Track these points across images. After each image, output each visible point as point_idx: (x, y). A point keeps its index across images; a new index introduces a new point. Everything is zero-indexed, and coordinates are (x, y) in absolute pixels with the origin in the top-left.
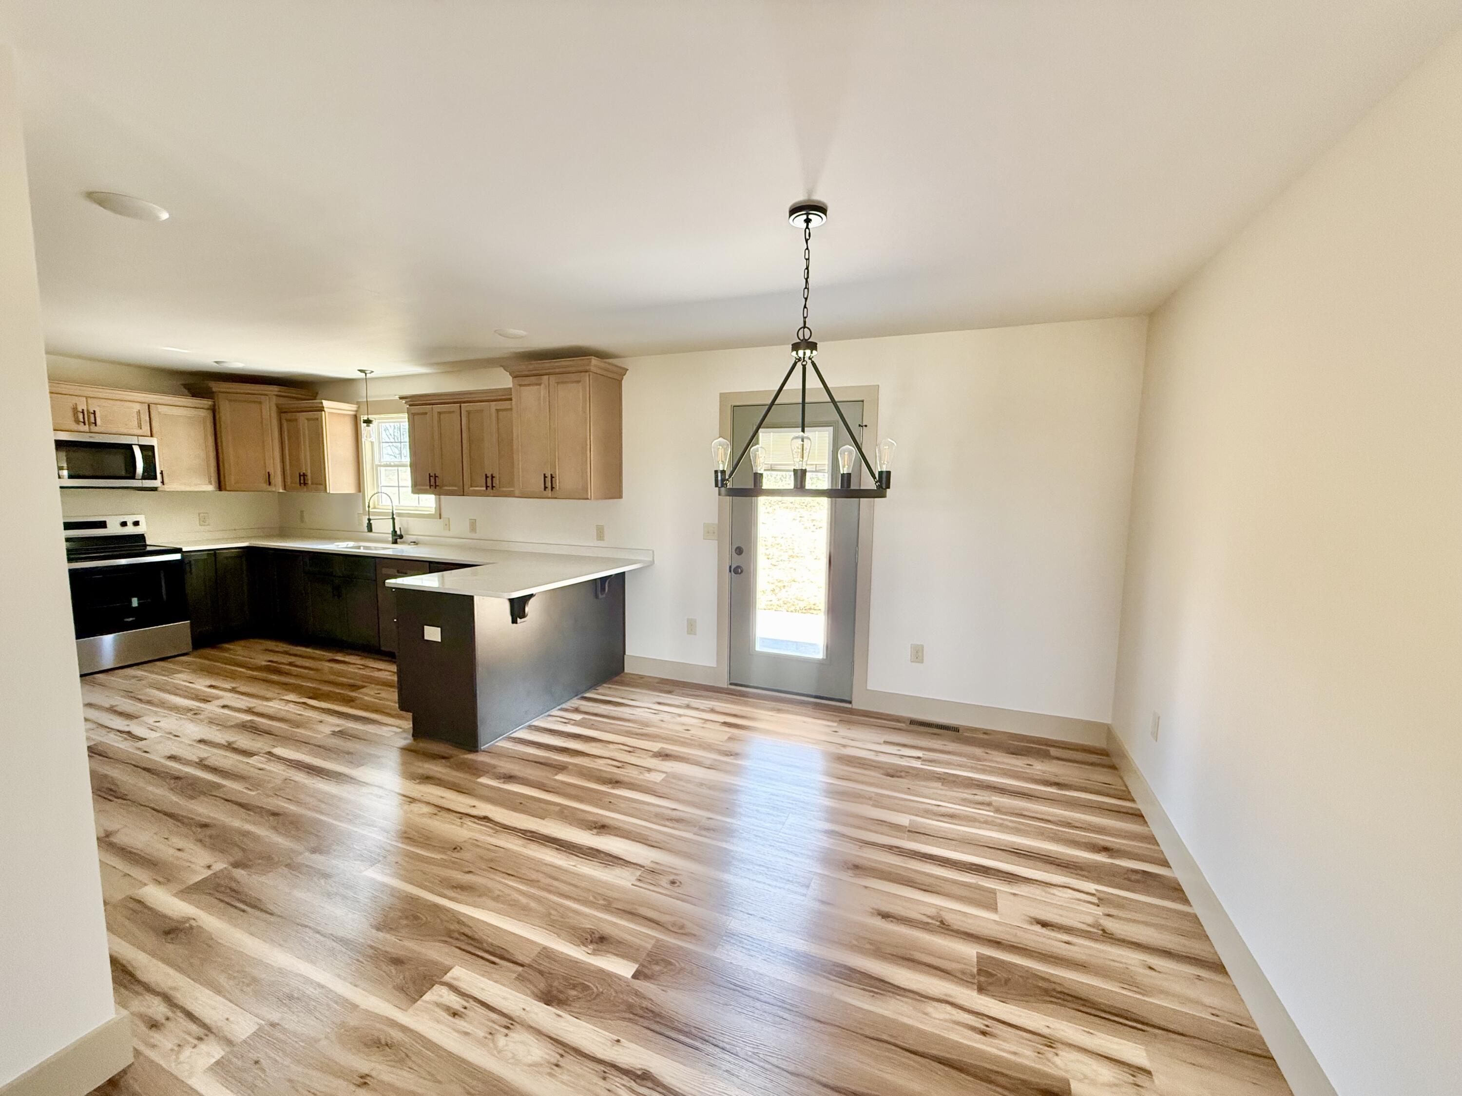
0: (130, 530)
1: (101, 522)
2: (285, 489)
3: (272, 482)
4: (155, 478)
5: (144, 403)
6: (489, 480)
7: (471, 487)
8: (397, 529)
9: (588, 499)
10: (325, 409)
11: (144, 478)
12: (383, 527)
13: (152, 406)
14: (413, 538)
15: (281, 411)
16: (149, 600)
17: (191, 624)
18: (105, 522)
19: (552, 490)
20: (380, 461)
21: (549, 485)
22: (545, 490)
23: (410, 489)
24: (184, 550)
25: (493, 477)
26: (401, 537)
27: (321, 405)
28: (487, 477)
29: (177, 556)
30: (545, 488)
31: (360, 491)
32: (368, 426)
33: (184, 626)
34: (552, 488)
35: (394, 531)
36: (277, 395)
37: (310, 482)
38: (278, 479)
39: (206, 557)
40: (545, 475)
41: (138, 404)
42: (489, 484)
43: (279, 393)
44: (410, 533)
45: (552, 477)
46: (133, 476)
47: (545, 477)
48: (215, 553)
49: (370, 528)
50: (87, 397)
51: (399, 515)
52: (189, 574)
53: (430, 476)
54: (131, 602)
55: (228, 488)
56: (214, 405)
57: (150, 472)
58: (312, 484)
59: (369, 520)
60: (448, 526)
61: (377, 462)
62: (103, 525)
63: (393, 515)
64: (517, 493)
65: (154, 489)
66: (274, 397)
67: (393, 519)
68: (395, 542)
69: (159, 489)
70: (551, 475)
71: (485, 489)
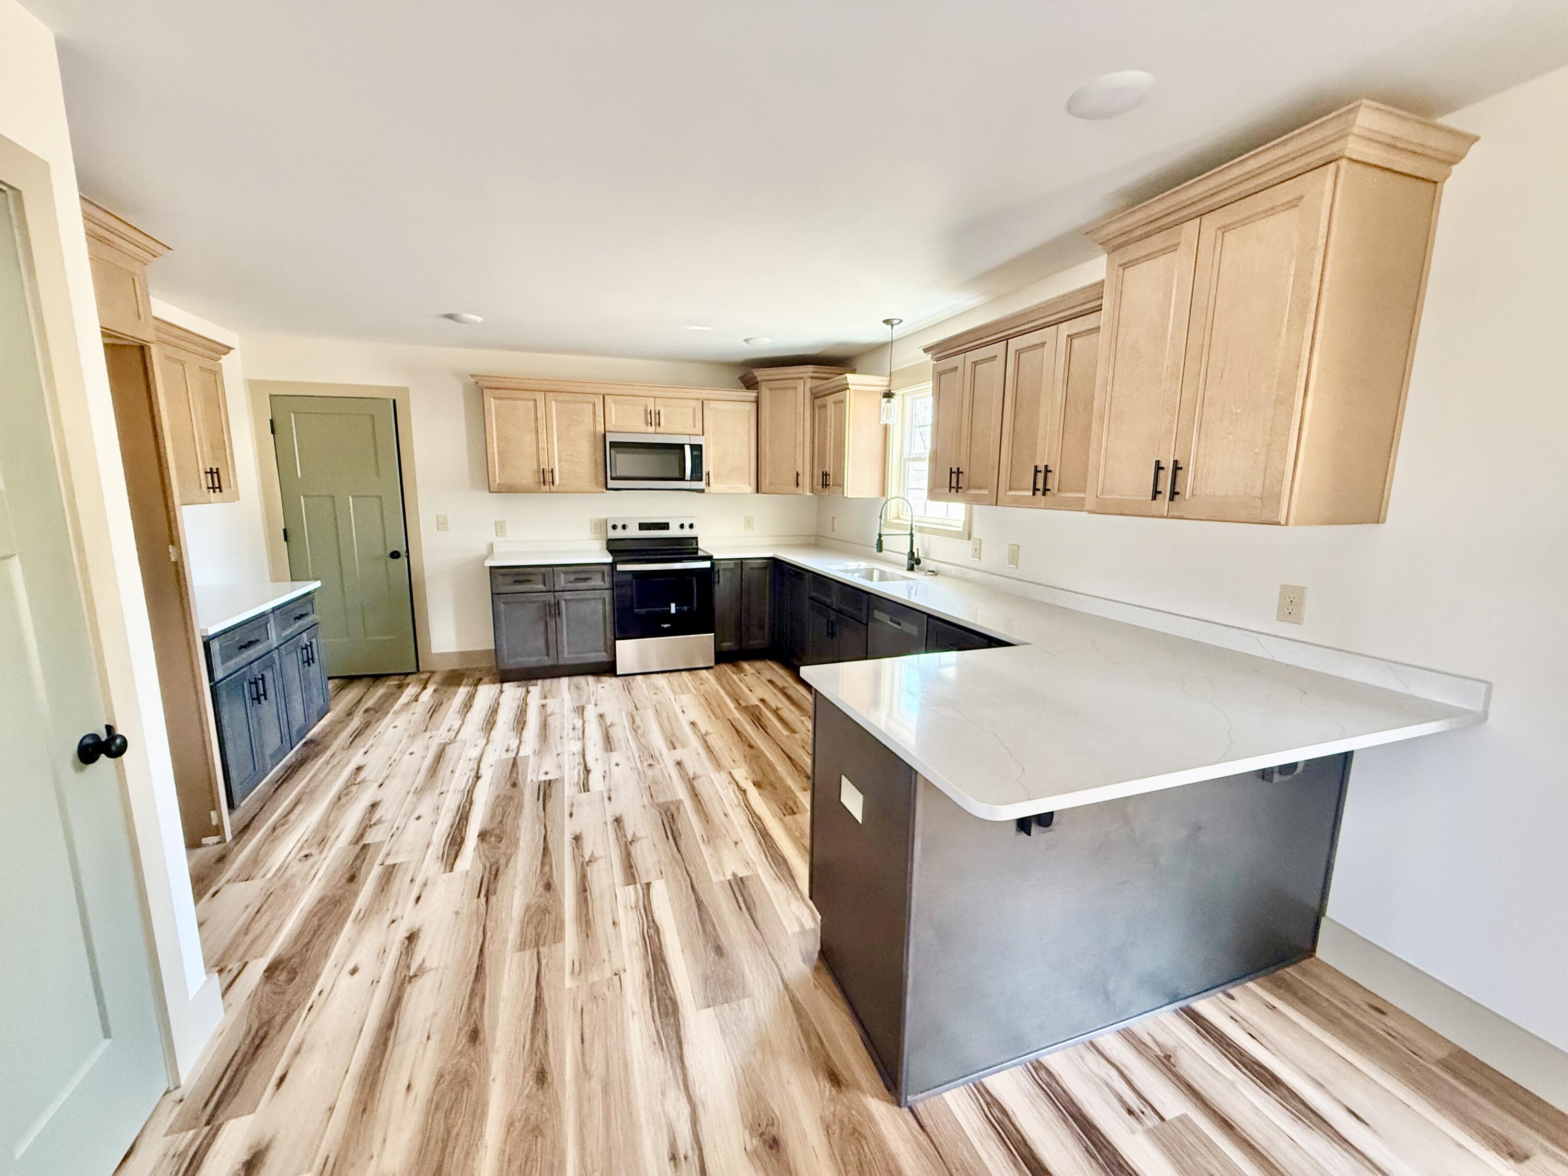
0: (687, 533)
1: (665, 524)
2: (812, 492)
3: (800, 482)
4: (701, 480)
5: (698, 399)
6: (1040, 477)
7: (1010, 489)
8: (915, 550)
9: (1279, 524)
10: (850, 387)
11: (692, 479)
12: (898, 546)
13: (705, 402)
14: (932, 565)
15: (816, 396)
16: (685, 608)
17: (715, 636)
18: (668, 524)
19: (1171, 499)
20: (910, 454)
21: (1165, 485)
22: (1154, 498)
23: (925, 493)
24: (714, 558)
25: (1047, 471)
26: (918, 562)
27: (845, 382)
28: (1037, 471)
29: (707, 564)
30: (1156, 493)
31: (883, 495)
32: (888, 402)
33: (708, 638)
34: (1174, 494)
35: (912, 553)
36: (812, 378)
37: (831, 484)
38: (806, 480)
39: (732, 566)
40: (1158, 462)
41: (694, 401)
42: (1040, 485)
43: (816, 375)
44: (931, 557)
45: (1176, 468)
46: (683, 479)
47: (1158, 468)
48: (742, 562)
49: (880, 548)
50: (655, 397)
51: (921, 530)
52: (717, 584)
53: (951, 472)
54: (670, 607)
55: (763, 491)
56: (757, 397)
57: (697, 474)
58: (833, 485)
59: (880, 535)
60: (977, 553)
61: (906, 456)
62: (665, 526)
63: (912, 529)
64: (1090, 503)
65: (702, 491)
66: (809, 379)
67: (912, 535)
68: (911, 568)
69: (706, 491)
70: (1176, 462)
71: (1031, 493)
